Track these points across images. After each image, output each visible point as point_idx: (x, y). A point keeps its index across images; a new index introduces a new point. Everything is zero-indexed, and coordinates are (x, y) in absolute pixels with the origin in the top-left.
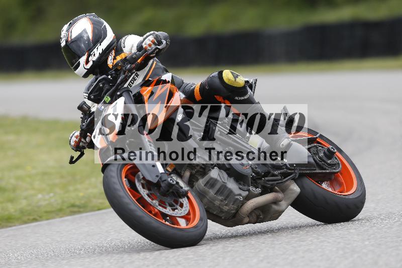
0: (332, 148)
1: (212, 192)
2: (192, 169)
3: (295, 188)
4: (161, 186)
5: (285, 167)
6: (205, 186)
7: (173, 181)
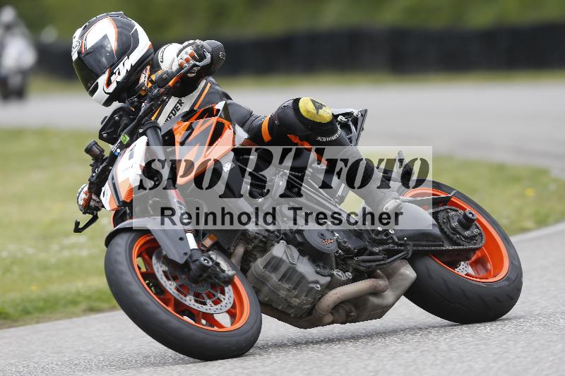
0: (470, 213)
1: (274, 278)
2: (248, 244)
3: (409, 273)
4: (190, 269)
5: (390, 241)
6: (264, 268)
7: (208, 262)
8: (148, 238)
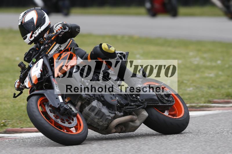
0: (169, 91)
1: (93, 114)
2: (82, 101)
3: (145, 114)
4: (60, 110)
5: (138, 101)
6: (89, 110)
7: (67, 107)
8: (43, 98)
